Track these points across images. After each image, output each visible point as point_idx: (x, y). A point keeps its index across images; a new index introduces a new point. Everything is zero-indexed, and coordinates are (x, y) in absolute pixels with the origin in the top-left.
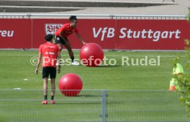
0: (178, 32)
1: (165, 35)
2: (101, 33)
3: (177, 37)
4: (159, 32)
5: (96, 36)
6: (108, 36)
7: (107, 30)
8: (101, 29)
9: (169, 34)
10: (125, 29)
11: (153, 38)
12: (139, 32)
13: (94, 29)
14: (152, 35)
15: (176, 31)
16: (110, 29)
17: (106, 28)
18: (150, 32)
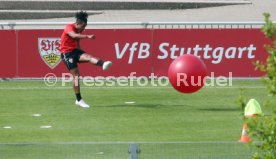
0: (252, 48)
1: (230, 53)
2: (128, 52)
3: (250, 56)
4: (222, 49)
5: (119, 56)
6: (140, 56)
7: (138, 47)
8: (128, 45)
9: (237, 52)
10: (167, 44)
11: (212, 59)
12: (189, 49)
13: (117, 45)
14: (210, 53)
15: (248, 46)
16: (142, 45)
17: (136, 44)
18: (207, 48)
